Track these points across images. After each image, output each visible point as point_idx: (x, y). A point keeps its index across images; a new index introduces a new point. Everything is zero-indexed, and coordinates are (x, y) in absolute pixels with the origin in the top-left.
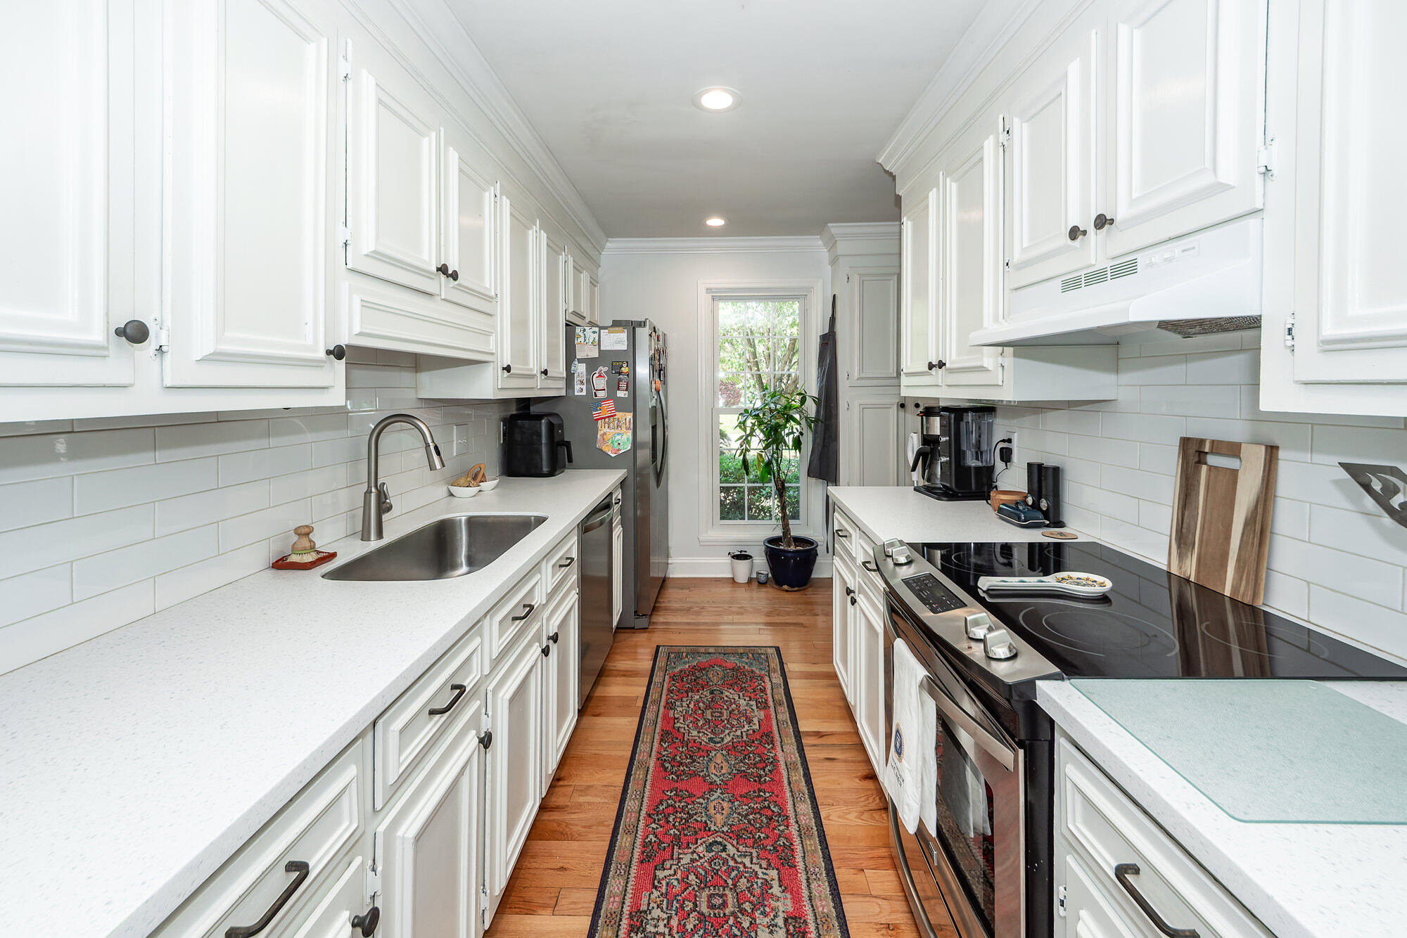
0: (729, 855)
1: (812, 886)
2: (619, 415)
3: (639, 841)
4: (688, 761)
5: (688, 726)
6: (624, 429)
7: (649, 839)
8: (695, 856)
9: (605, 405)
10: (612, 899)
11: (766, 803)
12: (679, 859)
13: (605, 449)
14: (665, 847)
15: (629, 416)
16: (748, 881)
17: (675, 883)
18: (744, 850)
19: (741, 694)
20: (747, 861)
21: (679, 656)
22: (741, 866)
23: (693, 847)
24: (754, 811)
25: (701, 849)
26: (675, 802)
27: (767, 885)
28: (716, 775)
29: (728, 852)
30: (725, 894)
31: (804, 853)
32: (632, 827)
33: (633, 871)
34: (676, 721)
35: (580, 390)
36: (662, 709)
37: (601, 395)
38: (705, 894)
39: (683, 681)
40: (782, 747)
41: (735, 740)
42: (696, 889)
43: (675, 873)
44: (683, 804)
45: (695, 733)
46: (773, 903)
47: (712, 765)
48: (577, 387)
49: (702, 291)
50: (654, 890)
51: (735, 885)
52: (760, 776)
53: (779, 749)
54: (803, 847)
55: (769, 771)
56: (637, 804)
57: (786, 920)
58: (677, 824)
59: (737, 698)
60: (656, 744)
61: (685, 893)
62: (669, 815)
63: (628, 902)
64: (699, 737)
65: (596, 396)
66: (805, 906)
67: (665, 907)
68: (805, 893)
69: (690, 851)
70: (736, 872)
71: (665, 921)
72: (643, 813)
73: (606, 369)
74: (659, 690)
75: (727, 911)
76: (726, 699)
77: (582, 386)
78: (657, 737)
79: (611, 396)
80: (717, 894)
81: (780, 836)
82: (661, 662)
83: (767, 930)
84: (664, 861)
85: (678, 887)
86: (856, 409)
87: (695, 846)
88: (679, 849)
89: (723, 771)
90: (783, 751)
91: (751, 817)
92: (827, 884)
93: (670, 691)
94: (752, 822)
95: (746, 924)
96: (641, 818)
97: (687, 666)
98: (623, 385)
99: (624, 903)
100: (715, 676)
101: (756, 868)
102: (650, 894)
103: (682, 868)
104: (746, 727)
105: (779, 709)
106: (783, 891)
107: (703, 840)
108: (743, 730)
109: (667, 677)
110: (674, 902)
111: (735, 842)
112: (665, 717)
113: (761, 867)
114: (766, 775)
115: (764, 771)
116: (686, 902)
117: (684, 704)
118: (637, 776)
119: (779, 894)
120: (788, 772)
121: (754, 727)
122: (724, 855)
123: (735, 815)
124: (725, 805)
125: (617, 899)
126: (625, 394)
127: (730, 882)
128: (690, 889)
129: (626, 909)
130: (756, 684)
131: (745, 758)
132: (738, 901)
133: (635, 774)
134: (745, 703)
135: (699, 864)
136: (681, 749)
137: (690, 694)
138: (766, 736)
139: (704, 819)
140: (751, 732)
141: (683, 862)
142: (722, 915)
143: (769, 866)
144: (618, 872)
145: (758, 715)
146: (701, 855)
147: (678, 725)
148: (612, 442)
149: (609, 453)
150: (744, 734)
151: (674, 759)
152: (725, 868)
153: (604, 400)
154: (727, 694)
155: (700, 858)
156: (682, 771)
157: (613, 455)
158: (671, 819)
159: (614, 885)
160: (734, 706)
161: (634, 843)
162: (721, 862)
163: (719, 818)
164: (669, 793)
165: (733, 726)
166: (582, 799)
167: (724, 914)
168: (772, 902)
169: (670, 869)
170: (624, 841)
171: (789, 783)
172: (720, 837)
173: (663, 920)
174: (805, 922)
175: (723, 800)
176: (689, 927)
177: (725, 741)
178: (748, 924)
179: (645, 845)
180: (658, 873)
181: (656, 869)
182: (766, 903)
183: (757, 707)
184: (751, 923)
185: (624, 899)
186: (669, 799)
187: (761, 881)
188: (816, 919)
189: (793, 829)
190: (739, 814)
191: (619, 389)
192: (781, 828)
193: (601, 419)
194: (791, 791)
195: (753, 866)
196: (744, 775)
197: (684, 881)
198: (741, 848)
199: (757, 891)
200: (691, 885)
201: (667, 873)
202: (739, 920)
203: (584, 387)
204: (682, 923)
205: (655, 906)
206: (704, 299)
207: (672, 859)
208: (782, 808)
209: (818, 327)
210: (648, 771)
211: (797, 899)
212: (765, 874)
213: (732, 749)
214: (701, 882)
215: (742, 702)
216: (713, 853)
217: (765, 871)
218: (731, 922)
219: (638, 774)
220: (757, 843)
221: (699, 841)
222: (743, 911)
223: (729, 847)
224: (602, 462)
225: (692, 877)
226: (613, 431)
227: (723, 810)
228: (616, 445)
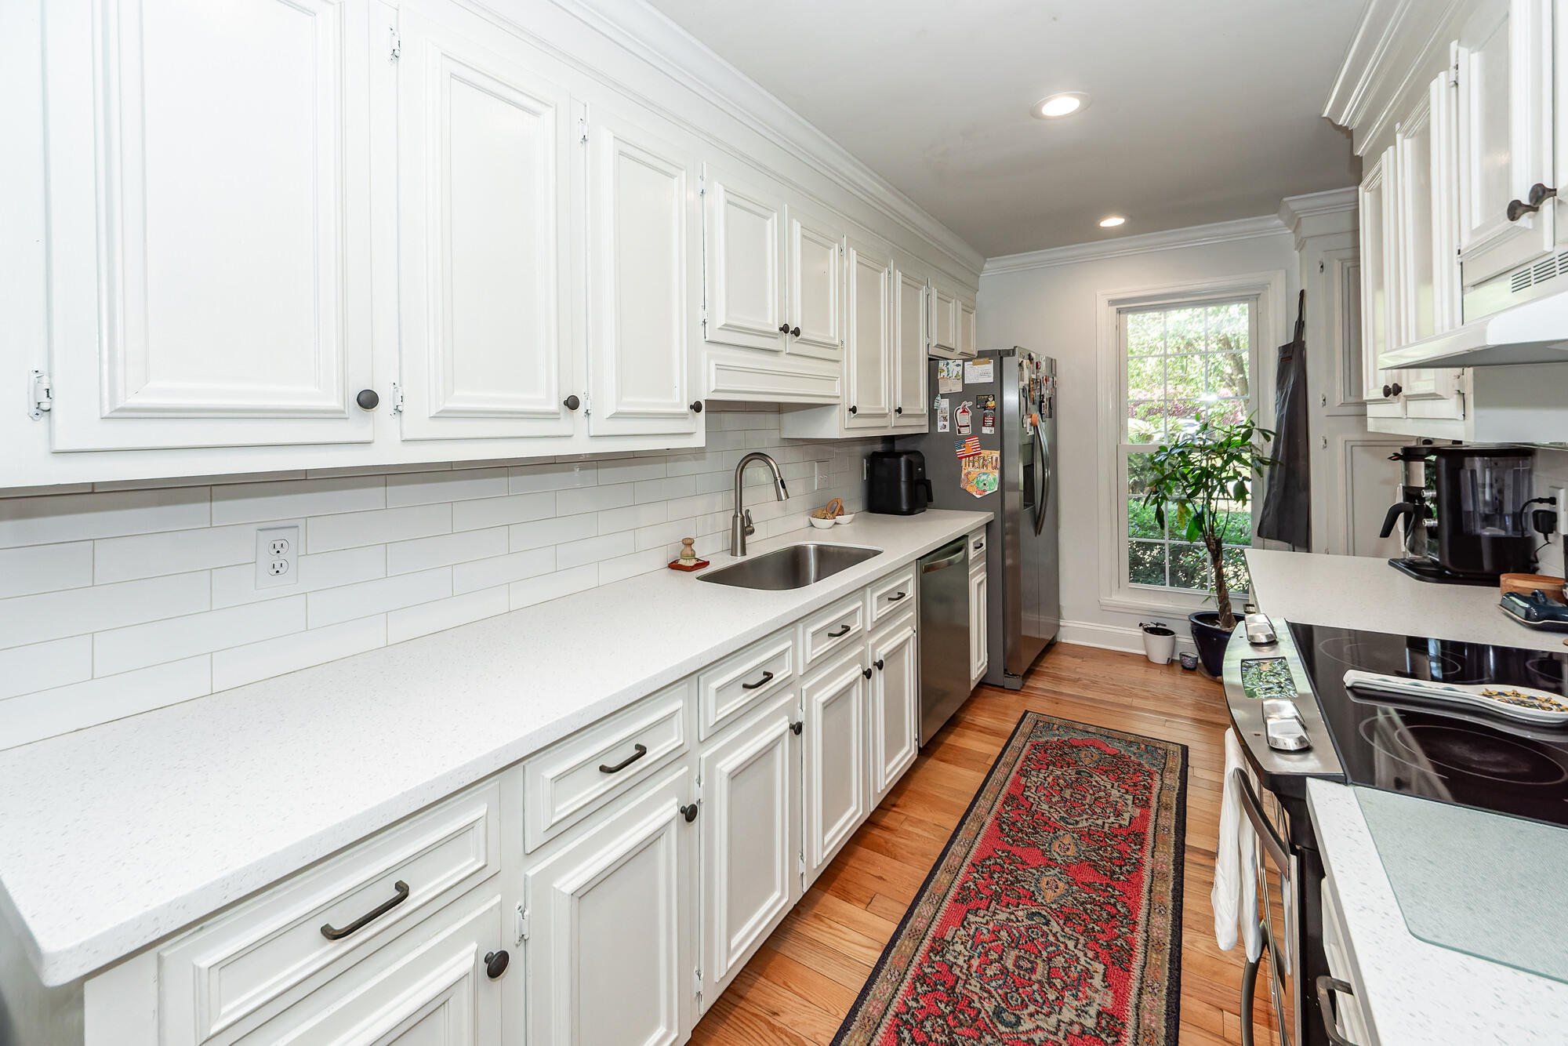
0: (1051, 931)
1: (1144, 997)
2: (985, 453)
3: (957, 883)
4: (1030, 830)
5: (1039, 798)
6: (990, 468)
7: (968, 885)
8: (1013, 917)
9: (970, 442)
10: (920, 919)
11: (1112, 901)
12: (995, 913)
13: (969, 489)
14: (982, 898)
15: (996, 454)
16: (1066, 961)
17: (985, 931)
18: (1071, 932)
19: (1116, 784)
20: (1071, 944)
21: (1048, 726)
22: (1061, 945)
23: (1013, 909)
24: (1094, 902)
25: (1020, 913)
26: (1005, 863)
27: (1087, 974)
28: (1059, 854)
29: (1050, 928)
30: (1036, 962)
31: (1145, 963)
32: (953, 868)
33: (945, 905)
34: (1026, 789)
35: (943, 426)
36: (1013, 774)
37: (966, 431)
38: (1014, 953)
39: (1046, 753)
40: (1153, 853)
41: (1092, 828)
42: (1006, 945)
43: (987, 923)
44: (1012, 867)
45: (1045, 807)
46: (1089, 993)
47: (1056, 844)
48: (940, 424)
49: (1102, 304)
50: (961, 928)
51: (1050, 959)
52: (1114, 872)
53: (1148, 853)
54: (1145, 957)
55: (1127, 870)
56: (964, 851)
57: (1099, 1014)
58: (1001, 882)
59: (1109, 787)
60: (998, 804)
61: (993, 944)
62: (994, 872)
63: (934, 927)
64: (1049, 812)
65: (960, 433)
66: (1128, 1011)
67: (969, 946)
68: (1132, 1000)
69: (1008, 910)
70: (1054, 948)
71: (966, 958)
72: (968, 861)
73: (971, 403)
74: (1016, 754)
75: (1034, 977)
76: (1094, 783)
77: (945, 423)
78: (1001, 797)
79: (976, 432)
80: (1027, 959)
81: (1119, 936)
82: (1026, 727)
83: (1074, 1011)
84: (979, 909)
85: (986, 936)
87: (1015, 909)
88: (997, 904)
89: (1068, 853)
90: (1153, 857)
91: (1089, 906)
92: (1164, 1002)
93: (1027, 758)
94: (1089, 911)
95: (1052, 996)
96: (965, 864)
97: (1056, 739)
98: (989, 421)
99: (930, 927)
100: (1087, 758)
101: (1080, 954)
102: (956, 931)
103: (995, 921)
104: (1112, 819)
105: (1163, 813)
106: (1106, 987)
107: (1025, 906)
108: (1106, 821)
109: (1028, 744)
110: (980, 947)
111: (1061, 922)
112: (1015, 783)
113: (1085, 955)
114: (1122, 874)
115: (1121, 869)
116: (992, 952)
117: (1041, 776)
118: (970, 827)
119: (1099, 988)
120: (1152, 880)
121: (1122, 822)
122: (1045, 928)
123: (1069, 898)
124: (1061, 884)
125: (924, 921)
126: (991, 431)
127: (1045, 954)
128: (1000, 943)
129: (931, 933)
130: (1141, 778)
131: (1099, 849)
132: (1048, 974)
133: (969, 824)
134: (1118, 794)
135: (1015, 925)
136: (1024, 817)
137: (1051, 768)
138: (1135, 835)
139: (1032, 889)
140: (1117, 826)
141: (997, 917)
142: (1027, 978)
143: (1096, 958)
144: (931, 900)
145: (1131, 811)
146: (1019, 919)
147: (1028, 794)
148: (977, 482)
149: (974, 494)
150: (1107, 825)
151: (1014, 824)
152: (1043, 940)
153: (969, 437)
154: (1097, 778)
155: (1018, 921)
156: (1020, 838)
157: (978, 496)
158: (995, 876)
159: (925, 909)
160: (1102, 794)
161: (952, 882)
162: (1040, 933)
163: (1050, 895)
164: (1000, 853)
165: (1094, 813)
166: (910, 829)
167: (1030, 978)
168: (1088, 991)
169: (983, 917)
170: (942, 877)
171: (1150, 891)
172: (1046, 911)
173: (964, 956)
174: (1123, 1024)
175: (1060, 880)
176: (989, 973)
177: (1080, 825)
178: (1054, 998)
179: (962, 888)
180: (969, 916)
181: (968, 912)
182: (1081, 988)
183: (1133, 803)
184: (1057, 998)
185: (931, 923)
186: (998, 858)
187: (1082, 967)
188: (1138, 1027)
189: (1139, 937)
190: (1075, 899)
191: (984, 425)
192: (1123, 930)
193: (966, 457)
194: (1150, 900)
195: (1076, 951)
196: (1095, 866)
197: (995, 934)
198: (1067, 929)
199: (1074, 974)
200: (1000, 940)
201: (978, 919)
202: (1045, 990)
203: (947, 424)
204: (983, 966)
205: (960, 942)
206: (1105, 314)
207: (988, 910)
208: (1132, 912)
209: (1276, 337)
210: (982, 825)
211: (1120, 998)
212: (1089, 963)
213: (1087, 835)
214: (1013, 941)
215: (1114, 792)
216: (1034, 922)
217: (1089, 961)
218: (1036, 987)
219: (971, 825)
220: (1086, 931)
221: (1021, 906)
222: (1052, 985)
223: (1053, 923)
224: (966, 503)
225: (1003, 934)
226: (978, 470)
227: (1057, 888)
228: (981, 485)
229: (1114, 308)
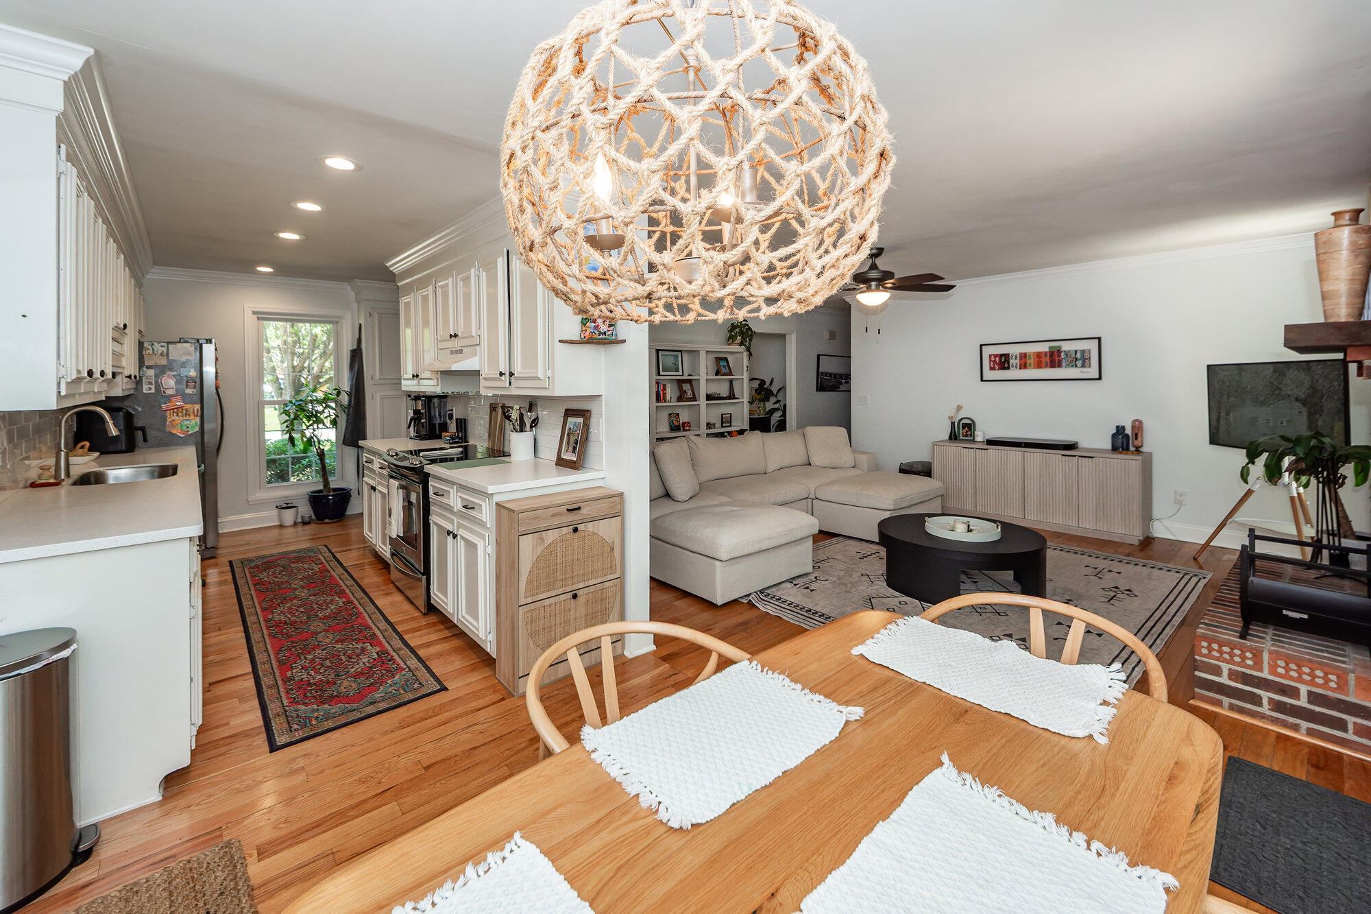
2: (187, 406)
6: (192, 416)
9: (173, 399)
13: (174, 431)
15: (197, 407)
35: (148, 388)
37: (170, 392)
48: (146, 386)
49: (248, 313)
65: (164, 392)
73: (174, 373)
77: (150, 386)
79: (180, 392)
86: (378, 398)
98: (191, 385)
126: (193, 391)
148: (181, 426)
149: (179, 434)
153: (172, 396)
157: (182, 436)
191: (186, 387)
193: (170, 409)
203: (153, 386)
206: (250, 320)
209: (348, 345)
224: (171, 441)
226: (181, 418)
228: (184, 428)
229: (256, 316)
